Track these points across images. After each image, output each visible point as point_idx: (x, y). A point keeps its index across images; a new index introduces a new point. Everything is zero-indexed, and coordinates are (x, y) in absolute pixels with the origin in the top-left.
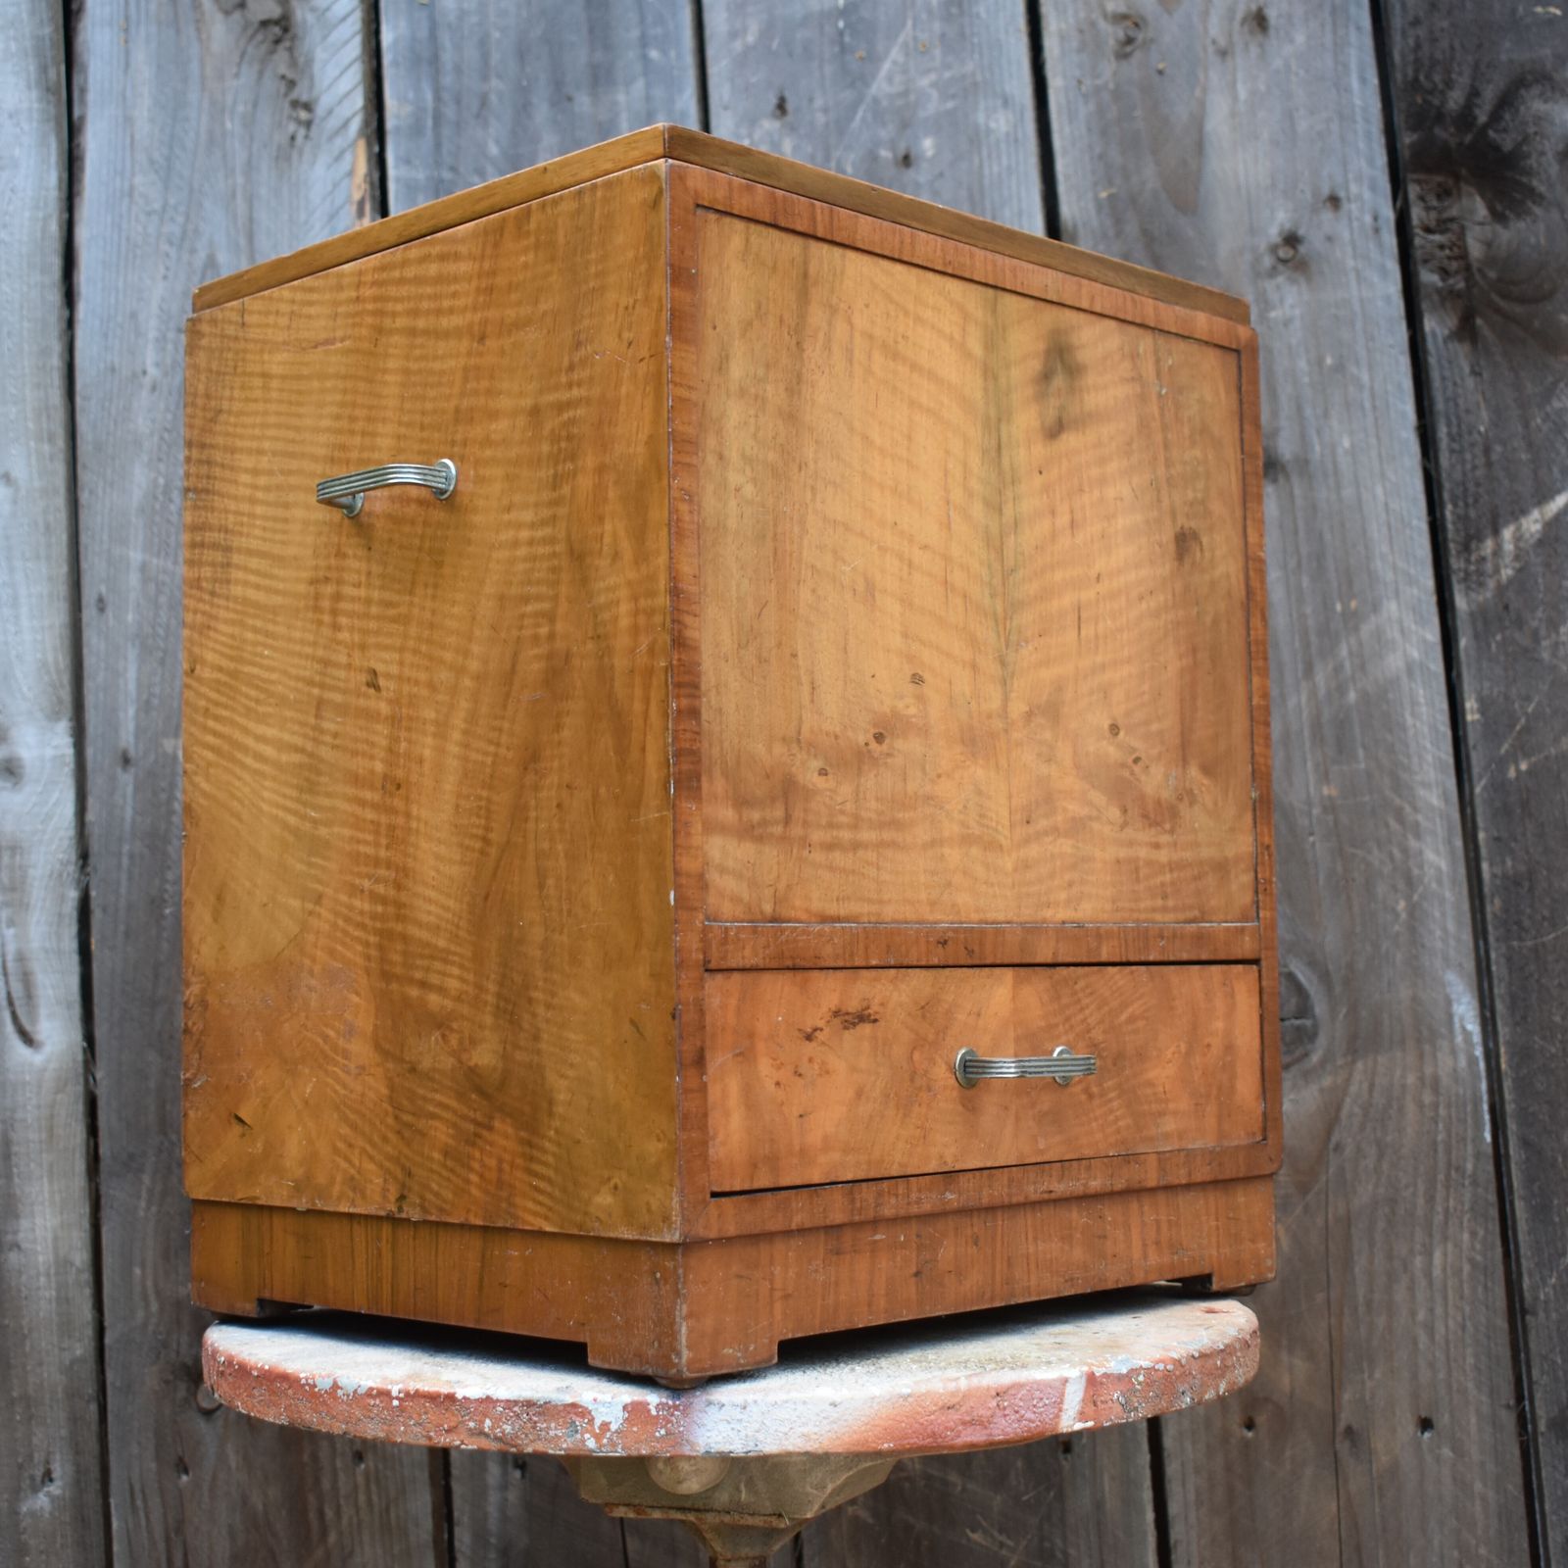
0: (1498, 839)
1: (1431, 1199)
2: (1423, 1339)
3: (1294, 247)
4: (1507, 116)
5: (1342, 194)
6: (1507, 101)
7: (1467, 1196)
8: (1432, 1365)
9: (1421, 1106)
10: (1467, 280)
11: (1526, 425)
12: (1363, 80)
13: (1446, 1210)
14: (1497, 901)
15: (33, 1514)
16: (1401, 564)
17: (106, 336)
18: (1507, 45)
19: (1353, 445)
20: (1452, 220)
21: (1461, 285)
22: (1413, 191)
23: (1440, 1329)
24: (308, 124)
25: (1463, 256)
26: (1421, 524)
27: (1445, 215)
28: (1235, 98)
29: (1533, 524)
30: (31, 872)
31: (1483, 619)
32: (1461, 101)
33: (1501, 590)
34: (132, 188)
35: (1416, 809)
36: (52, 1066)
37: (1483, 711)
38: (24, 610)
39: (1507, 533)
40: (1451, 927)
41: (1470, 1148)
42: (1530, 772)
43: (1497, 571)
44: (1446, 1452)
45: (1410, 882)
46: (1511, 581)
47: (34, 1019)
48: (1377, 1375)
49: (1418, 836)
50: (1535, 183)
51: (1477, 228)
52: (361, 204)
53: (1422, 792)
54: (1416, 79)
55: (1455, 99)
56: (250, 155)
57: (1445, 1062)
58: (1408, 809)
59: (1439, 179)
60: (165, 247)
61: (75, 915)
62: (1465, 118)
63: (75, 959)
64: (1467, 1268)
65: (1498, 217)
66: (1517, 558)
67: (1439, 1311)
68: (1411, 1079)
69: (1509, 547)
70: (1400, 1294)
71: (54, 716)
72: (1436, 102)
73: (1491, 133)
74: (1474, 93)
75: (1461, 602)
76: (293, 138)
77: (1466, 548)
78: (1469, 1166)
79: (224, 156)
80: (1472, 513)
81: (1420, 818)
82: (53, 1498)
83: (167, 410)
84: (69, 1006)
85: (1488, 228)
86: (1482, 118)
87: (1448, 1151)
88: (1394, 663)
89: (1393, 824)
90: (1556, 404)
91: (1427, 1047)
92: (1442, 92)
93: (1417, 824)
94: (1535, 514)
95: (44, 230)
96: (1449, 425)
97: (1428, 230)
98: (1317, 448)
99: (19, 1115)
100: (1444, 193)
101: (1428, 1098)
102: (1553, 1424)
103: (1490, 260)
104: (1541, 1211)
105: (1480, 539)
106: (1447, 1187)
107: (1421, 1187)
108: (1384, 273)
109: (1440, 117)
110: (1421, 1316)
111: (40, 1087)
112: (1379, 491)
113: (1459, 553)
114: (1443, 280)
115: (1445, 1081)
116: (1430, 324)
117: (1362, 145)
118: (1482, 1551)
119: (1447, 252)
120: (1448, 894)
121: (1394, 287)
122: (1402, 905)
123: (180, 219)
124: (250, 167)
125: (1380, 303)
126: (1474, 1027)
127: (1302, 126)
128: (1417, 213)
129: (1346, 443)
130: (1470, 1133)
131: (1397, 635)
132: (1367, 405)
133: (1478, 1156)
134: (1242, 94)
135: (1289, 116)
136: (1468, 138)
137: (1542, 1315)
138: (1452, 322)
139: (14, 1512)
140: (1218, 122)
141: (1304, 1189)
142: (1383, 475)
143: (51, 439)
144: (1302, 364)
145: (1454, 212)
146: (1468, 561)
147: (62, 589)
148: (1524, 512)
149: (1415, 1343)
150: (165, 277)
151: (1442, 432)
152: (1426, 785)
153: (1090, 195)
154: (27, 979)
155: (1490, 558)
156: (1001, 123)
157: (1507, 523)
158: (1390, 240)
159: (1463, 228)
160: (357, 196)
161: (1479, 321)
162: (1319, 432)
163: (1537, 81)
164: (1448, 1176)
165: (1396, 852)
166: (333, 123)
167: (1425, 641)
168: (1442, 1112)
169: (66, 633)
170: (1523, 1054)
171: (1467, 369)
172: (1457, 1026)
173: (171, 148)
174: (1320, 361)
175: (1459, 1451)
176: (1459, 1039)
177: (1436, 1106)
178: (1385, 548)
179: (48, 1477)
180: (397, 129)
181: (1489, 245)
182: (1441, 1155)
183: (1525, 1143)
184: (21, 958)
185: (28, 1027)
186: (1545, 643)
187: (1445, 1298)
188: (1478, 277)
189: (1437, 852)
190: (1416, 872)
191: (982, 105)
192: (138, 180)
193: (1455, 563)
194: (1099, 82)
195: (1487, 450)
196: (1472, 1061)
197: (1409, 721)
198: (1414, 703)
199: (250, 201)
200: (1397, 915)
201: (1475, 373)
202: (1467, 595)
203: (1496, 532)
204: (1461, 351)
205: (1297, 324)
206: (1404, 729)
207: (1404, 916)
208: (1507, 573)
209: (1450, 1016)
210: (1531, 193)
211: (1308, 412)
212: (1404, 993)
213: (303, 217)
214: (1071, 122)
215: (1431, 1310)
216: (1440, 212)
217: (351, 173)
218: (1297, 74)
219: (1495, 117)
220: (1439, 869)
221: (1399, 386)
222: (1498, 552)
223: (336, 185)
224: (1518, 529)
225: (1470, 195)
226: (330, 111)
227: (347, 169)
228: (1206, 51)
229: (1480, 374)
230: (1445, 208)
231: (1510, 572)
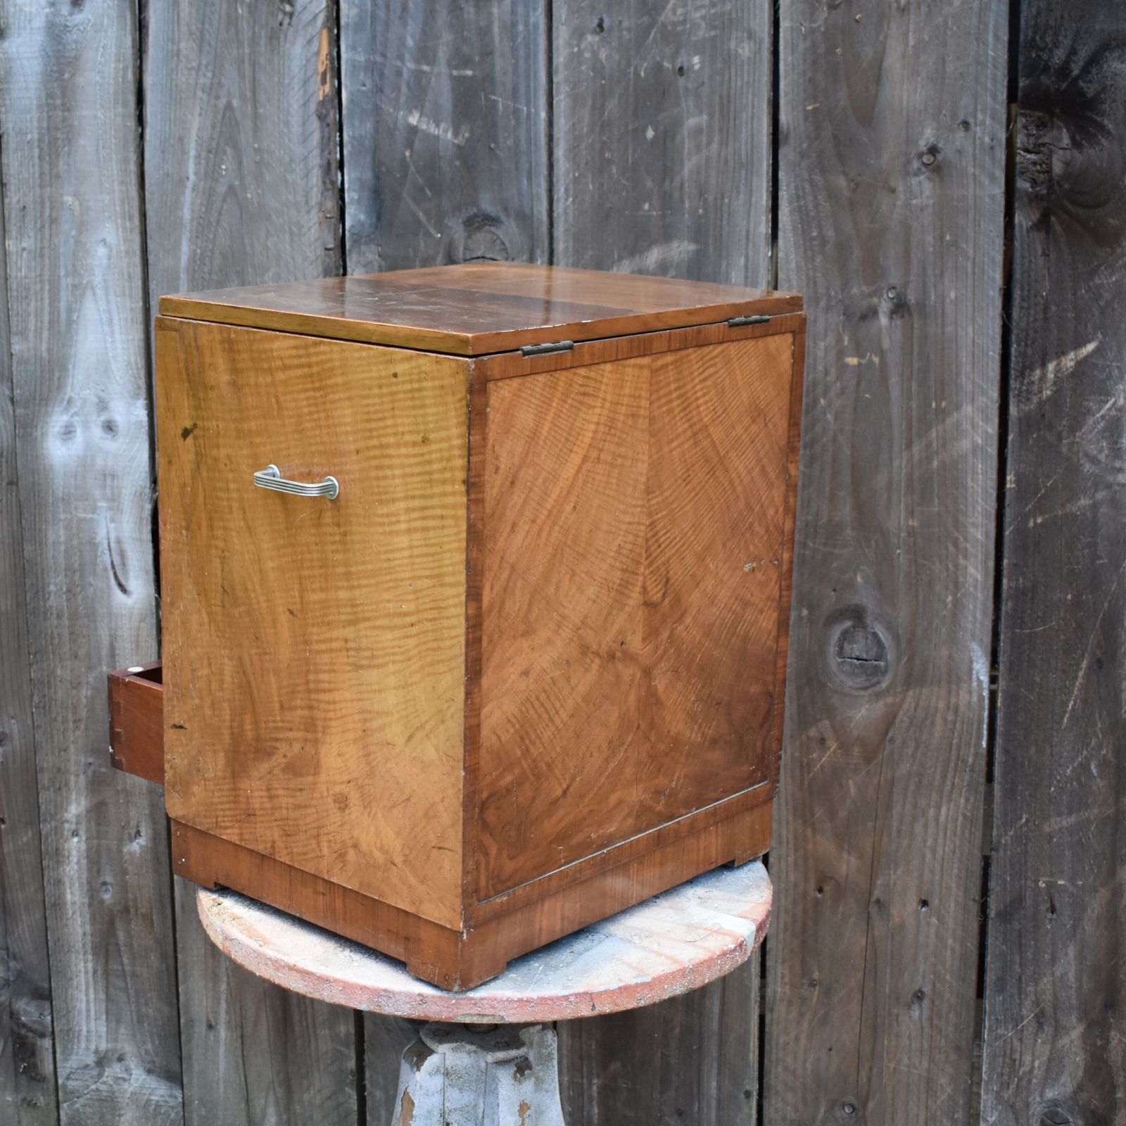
0: (1015, 565)
1: (944, 776)
2: (929, 856)
3: (934, 156)
4: (1094, 71)
5: (971, 120)
6: (1095, 60)
7: (967, 777)
8: (932, 872)
9: (945, 720)
10: (1049, 188)
11: (1075, 294)
12: (996, 37)
13: (953, 784)
14: (1010, 604)
15: (130, 853)
16: (977, 380)
17: (163, 152)
18: (1102, 17)
19: (956, 297)
20: (1044, 145)
21: (1045, 192)
22: (1020, 122)
23: (940, 852)
24: (291, 15)
25: (1049, 171)
26: (996, 354)
27: (1040, 141)
28: (906, 45)
29: (1069, 361)
30: (124, 490)
31: (1028, 423)
32: (1063, 58)
33: (1041, 404)
34: (179, 51)
35: (966, 540)
36: (138, 606)
37: (1018, 481)
38: (117, 328)
39: (1051, 367)
40: (979, 616)
41: (972, 750)
42: (1042, 524)
43: (1040, 392)
44: (934, 920)
45: (957, 585)
46: (1048, 399)
47: (127, 579)
48: (899, 872)
49: (965, 557)
50: (1106, 122)
51: (1061, 152)
52: (324, 74)
53: (972, 530)
54: (1033, 39)
55: (1059, 56)
56: (254, 33)
57: (964, 697)
58: (961, 539)
59: (1041, 114)
60: (199, 93)
61: (149, 518)
62: (1064, 71)
63: (150, 545)
64: (960, 819)
65: (1076, 144)
66: (1055, 383)
67: (940, 841)
68: (941, 705)
69: (1051, 376)
70: (918, 828)
71: (135, 396)
72: (1045, 57)
73: (1081, 83)
74: (1073, 52)
75: (1013, 410)
76: (281, 24)
77: (1022, 374)
78: (970, 760)
79: (237, 33)
80: (1029, 351)
81: (968, 546)
82: (141, 847)
83: (202, 204)
84: (147, 573)
85: (1068, 152)
86: (1076, 72)
87: (959, 750)
88: (965, 444)
89: (951, 548)
90: (1097, 281)
91: (954, 687)
92: (1051, 50)
93: (966, 549)
94: (1072, 355)
95: (124, 77)
96: (1022, 290)
97: (1027, 151)
98: (933, 297)
99: (119, 633)
100: (1041, 125)
101: (950, 717)
102: (998, 914)
103: (1067, 176)
104: (1010, 792)
105: (1032, 370)
106: (956, 771)
107: (939, 769)
108: (993, 178)
109: (1046, 69)
110: (929, 842)
111: (131, 617)
112: (970, 330)
113: (1017, 377)
114: (1032, 187)
115: (962, 708)
116: (1018, 218)
117: (989, 85)
118: (948, 977)
119: (1038, 167)
120: (979, 595)
121: (999, 190)
122: (950, 598)
123: (209, 75)
124: (254, 42)
125: (987, 200)
126: (985, 679)
127: (950, 68)
128: (1020, 140)
129: (953, 295)
130: (973, 741)
131: (969, 428)
132: (970, 271)
133: (976, 755)
134: (912, 42)
135: (942, 60)
136: (1064, 86)
137: (1001, 852)
138: (1035, 216)
139: (120, 851)
140: (893, 61)
141: (868, 760)
142: (974, 320)
143: (131, 218)
144: (929, 238)
145: (1047, 140)
146: (1022, 383)
147: (139, 316)
148: (1064, 353)
149: (924, 857)
150: (200, 114)
151: (1017, 294)
152: (974, 525)
153: (801, 107)
154: (122, 554)
155: (1037, 382)
156: (745, 50)
157: (1050, 361)
158: (1001, 155)
159: (1051, 152)
160: (321, 69)
161: (1053, 219)
162: (935, 286)
163: (1118, 46)
164: (956, 764)
165: (950, 566)
166: (307, 16)
167: (987, 433)
168: (958, 726)
169: (142, 344)
170: (1012, 698)
171: (1040, 252)
172: (974, 676)
173: (203, 24)
174: (942, 238)
175: (941, 920)
176: (975, 684)
177: (954, 723)
178: (969, 369)
179: (138, 833)
180: (348, 24)
181: (1067, 164)
182: (954, 752)
183: (1006, 751)
184: (119, 542)
185: (123, 582)
186: (1065, 442)
187: (945, 834)
188: (1056, 187)
189: (976, 568)
190: (961, 579)
191: (733, 37)
192: (183, 45)
193: (1013, 384)
194: (814, 25)
195: (1046, 309)
196: (981, 698)
197: (970, 483)
198: (974, 472)
199: (254, 64)
200: (946, 605)
201: (1045, 254)
202: (1018, 406)
203: (1044, 365)
204: (1038, 237)
205: (930, 210)
206: (966, 489)
207: (950, 606)
208: (1047, 393)
209: (971, 670)
210: (1102, 128)
211: (930, 272)
212: (944, 653)
213: (287, 81)
214: (793, 54)
215: (936, 840)
216: (1037, 138)
217: (318, 53)
218: (951, 29)
219: (1085, 70)
220: (977, 580)
221: (993, 260)
222: (1043, 378)
223: (308, 61)
224: (1059, 364)
225: (1059, 128)
226: (305, 8)
227: (315, 49)
228: (890, 7)
229: (1048, 256)
230: (1041, 136)
231: (1049, 393)
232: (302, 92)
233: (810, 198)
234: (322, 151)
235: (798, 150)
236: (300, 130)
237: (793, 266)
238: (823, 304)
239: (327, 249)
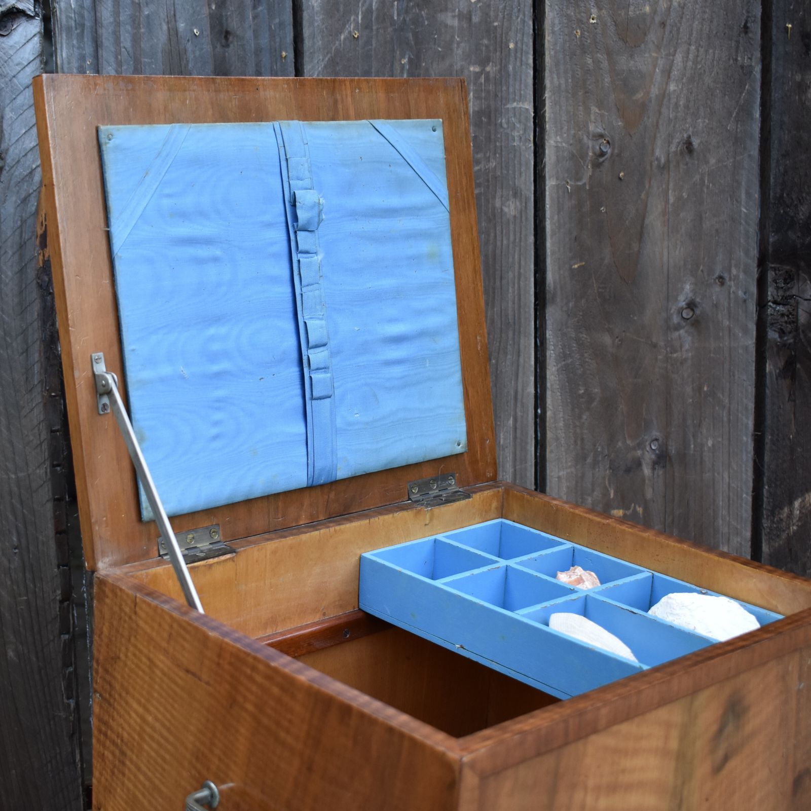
3: (693, 310)
5: (726, 275)
10: (795, 338)
12: (749, 195)
16: (734, 523)
19: (713, 445)
20: (792, 297)
21: (791, 341)
22: (771, 275)
25: (795, 322)
26: (748, 498)
27: (788, 293)
28: (667, 201)
31: (777, 558)
32: (807, 214)
33: (789, 538)
39: (797, 504)
43: (788, 528)
46: (795, 533)
51: (806, 302)
54: (781, 197)
55: (803, 212)
59: (788, 268)
66: (800, 519)
69: (797, 512)
72: (791, 213)
75: (765, 548)
77: (773, 513)
80: (779, 491)
92: (796, 206)
96: (772, 435)
97: (775, 302)
98: (692, 446)
100: (789, 278)
105: (782, 509)
108: (746, 331)
109: (793, 224)
112: (726, 475)
113: (768, 516)
114: (780, 337)
116: (769, 367)
117: (742, 241)
119: (786, 318)
121: (750, 342)
125: (740, 351)
127: (706, 225)
128: (771, 292)
129: (710, 443)
132: (725, 419)
134: (672, 200)
135: (699, 218)
136: (808, 239)
138: (781, 364)
140: (655, 220)
142: (729, 465)
144: (689, 390)
145: (794, 291)
146: (773, 522)
151: (768, 438)
153: (567, 266)
155: (785, 520)
156: (511, 209)
157: (796, 499)
158: (752, 307)
159: (797, 303)
160: (40, 231)
161: (798, 366)
162: (694, 436)
166: (21, 171)
171: (787, 398)
174: (700, 388)
178: (725, 512)
188: (802, 336)
191: (499, 194)
193: (766, 523)
194: (580, 183)
195: (792, 450)
201: (791, 399)
202: (769, 543)
203: (791, 504)
204: (785, 383)
205: (689, 362)
211: (689, 422)
214: (559, 213)
216: (785, 291)
217: (35, 213)
218: (708, 187)
221: (746, 408)
222: (790, 516)
223: (24, 222)
224: (803, 501)
225: (805, 281)
226: (18, 161)
227: (34, 208)
228: (651, 165)
229: (794, 401)
230: (789, 289)
231: (795, 528)
232: (16, 257)
233: (577, 356)
234: (44, 323)
235: (564, 309)
236: (16, 300)
237: (561, 424)
238: (589, 460)
239: (52, 431)
